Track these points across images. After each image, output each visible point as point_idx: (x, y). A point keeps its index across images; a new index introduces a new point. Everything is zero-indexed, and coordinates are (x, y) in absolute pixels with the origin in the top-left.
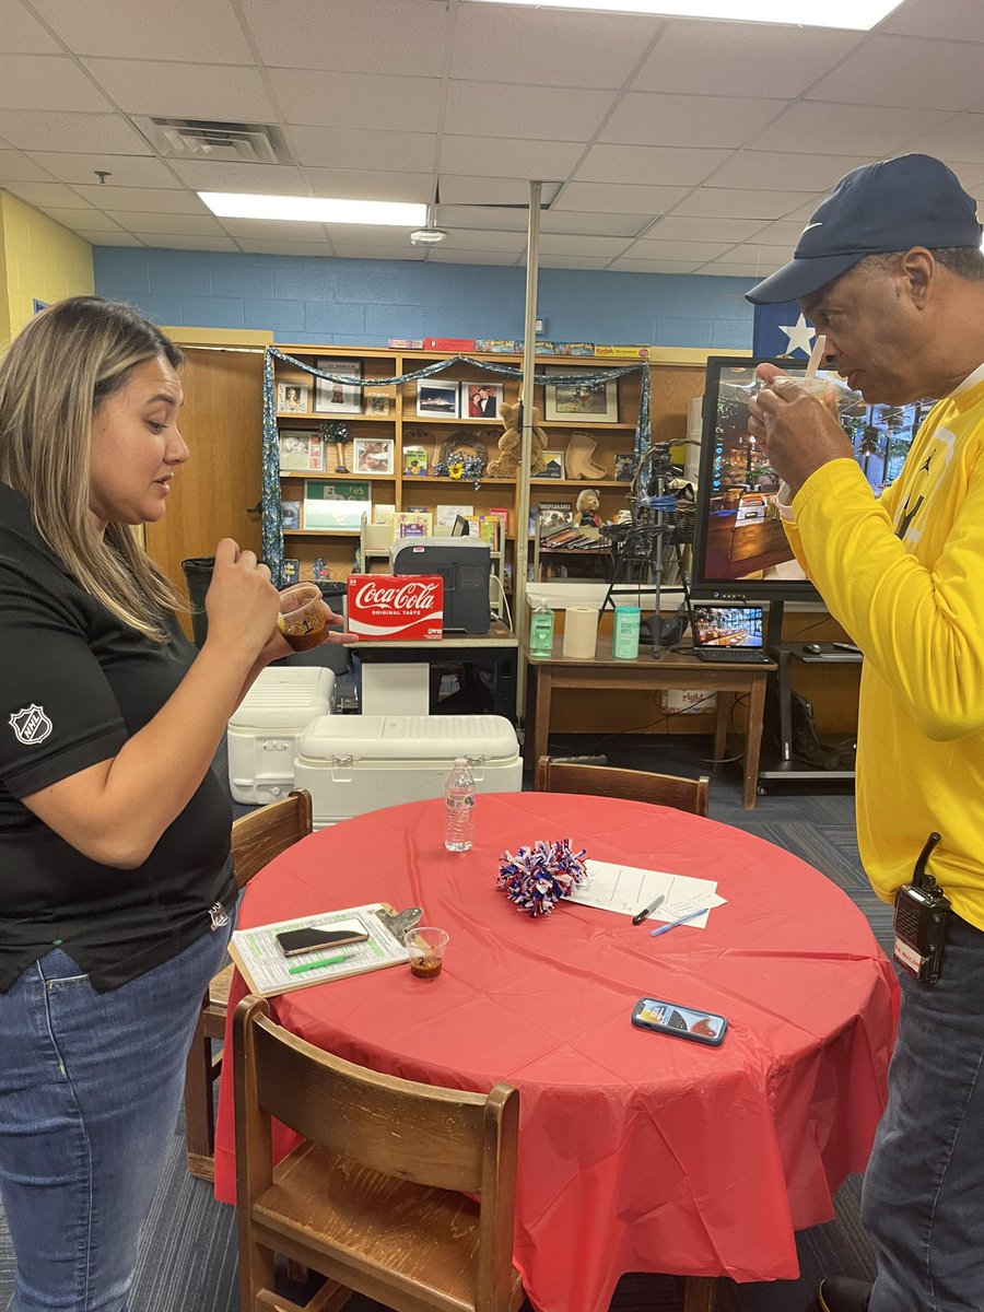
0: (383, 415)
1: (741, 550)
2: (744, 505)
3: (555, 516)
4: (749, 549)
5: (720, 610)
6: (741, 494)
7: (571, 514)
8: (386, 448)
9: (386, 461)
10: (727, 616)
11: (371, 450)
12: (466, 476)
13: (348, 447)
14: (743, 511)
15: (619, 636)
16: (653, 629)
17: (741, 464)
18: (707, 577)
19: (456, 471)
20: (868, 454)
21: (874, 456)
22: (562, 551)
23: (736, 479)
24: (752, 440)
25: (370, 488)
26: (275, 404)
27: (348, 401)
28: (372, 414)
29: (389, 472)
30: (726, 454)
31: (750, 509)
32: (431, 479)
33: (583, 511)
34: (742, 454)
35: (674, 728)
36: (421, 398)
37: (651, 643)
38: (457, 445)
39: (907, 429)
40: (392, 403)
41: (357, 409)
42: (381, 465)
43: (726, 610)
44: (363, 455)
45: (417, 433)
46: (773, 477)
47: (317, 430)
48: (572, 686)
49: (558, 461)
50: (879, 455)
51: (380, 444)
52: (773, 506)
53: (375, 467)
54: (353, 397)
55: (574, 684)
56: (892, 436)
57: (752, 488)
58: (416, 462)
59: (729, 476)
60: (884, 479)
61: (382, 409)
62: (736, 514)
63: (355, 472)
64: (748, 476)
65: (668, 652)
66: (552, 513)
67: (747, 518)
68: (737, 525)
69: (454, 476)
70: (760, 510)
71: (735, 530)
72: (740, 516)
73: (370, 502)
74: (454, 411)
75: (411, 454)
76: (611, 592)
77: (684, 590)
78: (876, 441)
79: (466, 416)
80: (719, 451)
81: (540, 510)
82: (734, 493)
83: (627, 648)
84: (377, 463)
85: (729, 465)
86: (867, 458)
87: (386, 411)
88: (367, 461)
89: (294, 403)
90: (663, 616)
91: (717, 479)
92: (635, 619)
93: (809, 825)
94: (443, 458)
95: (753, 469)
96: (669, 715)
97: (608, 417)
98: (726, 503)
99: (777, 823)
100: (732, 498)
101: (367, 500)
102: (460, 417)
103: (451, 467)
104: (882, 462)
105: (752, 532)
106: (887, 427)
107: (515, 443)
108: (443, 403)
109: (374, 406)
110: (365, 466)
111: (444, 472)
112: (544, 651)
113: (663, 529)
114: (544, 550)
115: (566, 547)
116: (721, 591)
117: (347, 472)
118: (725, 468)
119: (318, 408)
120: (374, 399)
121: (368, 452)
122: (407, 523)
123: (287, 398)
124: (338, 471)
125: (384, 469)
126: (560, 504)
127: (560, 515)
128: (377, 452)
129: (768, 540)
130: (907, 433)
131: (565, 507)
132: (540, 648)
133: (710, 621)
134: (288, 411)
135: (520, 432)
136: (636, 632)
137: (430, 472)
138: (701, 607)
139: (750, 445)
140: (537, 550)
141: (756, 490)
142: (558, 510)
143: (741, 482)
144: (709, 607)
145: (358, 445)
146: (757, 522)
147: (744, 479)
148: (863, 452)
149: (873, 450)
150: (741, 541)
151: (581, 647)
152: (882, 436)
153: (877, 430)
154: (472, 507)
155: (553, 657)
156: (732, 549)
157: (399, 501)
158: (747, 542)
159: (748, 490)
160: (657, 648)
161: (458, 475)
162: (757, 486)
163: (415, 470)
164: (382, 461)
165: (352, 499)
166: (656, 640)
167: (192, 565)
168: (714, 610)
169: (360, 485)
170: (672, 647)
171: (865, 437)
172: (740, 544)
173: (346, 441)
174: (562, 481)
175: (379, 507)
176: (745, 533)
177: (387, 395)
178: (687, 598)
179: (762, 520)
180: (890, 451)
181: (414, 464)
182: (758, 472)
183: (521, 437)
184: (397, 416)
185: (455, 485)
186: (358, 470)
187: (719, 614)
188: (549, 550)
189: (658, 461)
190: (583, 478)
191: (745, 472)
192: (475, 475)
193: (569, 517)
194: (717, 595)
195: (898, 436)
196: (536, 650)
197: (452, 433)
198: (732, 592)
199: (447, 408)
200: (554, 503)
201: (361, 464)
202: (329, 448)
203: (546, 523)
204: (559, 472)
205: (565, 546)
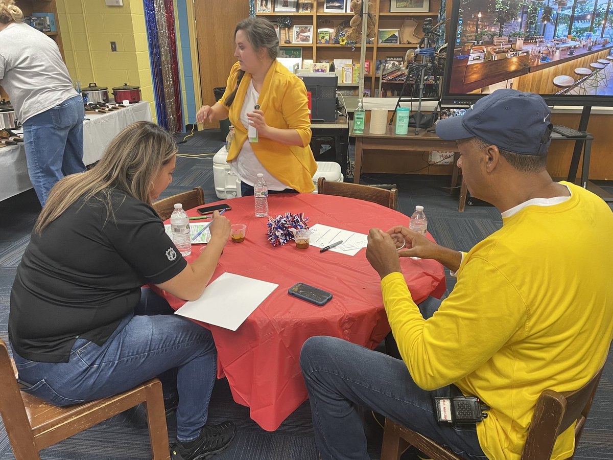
0: (307, 12)
1: (470, 77)
2: (473, 53)
3: (394, 64)
4: (474, 77)
5: (455, 110)
6: (471, 47)
7: (402, 63)
8: (309, 30)
9: (309, 37)
10: (458, 113)
11: (302, 31)
12: (348, 44)
13: (291, 30)
14: (472, 55)
15: (398, 123)
16: (415, 119)
17: (473, 30)
18: (450, 92)
19: (343, 41)
20: (546, 22)
21: (549, 24)
22: (393, 82)
23: (469, 38)
24: (480, 15)
25: (302, 51)
26: (255, 9)
27: (291, 6)
28: (302, 12)
29: (310, 42)
30: (464, 24)
31: (476, 55)
32: (330, 45)
33: (408, 61)
34: (474, 24)
35: (432, 172)
36: (327, 2)
37: (415, 127)
38: (345, 27)
39: (569, 8)
40: (312, 6)
41: (294, 10)
42: (306, 39)
43: (458, 110)
44: (298, 34)
45: (324, 21)
46: (490, 36)
47: (276, 22)
48: (372, 148)
49: (397, 34)
50: (552, 23)
51: (306, 28)
52: (489, 53)
53: (303, 40)
54: (293, 4)
55: (373, 147)
56: (560, 12)
57: (478, 43)
58: (324, 37)
59: (466, 37)
60: (554, 36)
61: (307, 9)
62: (468, 57)
63: (293, 43)
64: (475, 36)
65: (426, 132)
66: (392, 62)
67: (474, 60)
68: (469, 63)
69: (342, 43)
70: (482, 55)
71: (467, 67)
72: (470, 58)
73: (301, 58)
74: (343, 9)
75: (321, 33)
76: (400, 101)
77: (438, 100)
78: (551, 15)
79: (349, 11)
80: (460, 22)
81: (386, 61)
82: (468, 46)
83: (402, 129)
84: (304, 38)
85: (466, 30)
86: (545, 25)
87: (309, 10)
88: (300, 37)
89: (264, 8)
90: (423, 113)
91: (458, 38)
92: (407, 114)
93: (489, 221)
94: (337, 34)
95: (479, 32)
96: (430, 165)
97: (424, 9)
98: (463, 51)
99: (473, 219)
100: (466, 49)
101: (300, 57)
102: (346, 11)
103: (341, 39)
104: (553, 27)
105: (476, 67)
106: (558, 6)
107: (358, 22)
108: (337, 5)
109: (303, 8)
110: (299, 39)
111: (337, 42)
112: (359, 130)
113: (426, 65)
114: (384, 81)
115: (396, 80)
116: (458, 100)
117: (290, 43)
118: (464, 32)
119: (276, 10)
120: (303, 4)
121: (300, 32)
122: (317, 68)
123: (262, 5)
124: (286, 43)
125: (308, 41)
126: (397, 57)
127: (397, 63)
128: (305, 32)
129: (486, 71)
130: (569, 10)
131: (399, 59)
132: (358, 128)
133: (449, 116)
134: (262, 12)
135: (361, 16)
136: (406, 121)
137: (331, 42)
138: (445, 108)
139: (478, 19)
140: (381, 81)
141: (480, 44)
142: (396, 61)
143: (472, 40)
144: (449, 108)
145: (296, 29)
146: (480, 62)
147: (474, 38)
148: (543, 21)
149: (549, 20)
150: (470, 72)
151: (378, 128)
152: (554, 12)
153: (551, 9)
154: (351, 60)
155: (364, 134)
156: (465, 77)
157: (314, 58)
158: (474, 73)
159: (476, 44)
160: (417, 129)
161: (344, 43)
162: (481, 42)
163: (323, 41)
164: (307, 36)
165: (293, 57)
166: (417, 125)
167: (218, 90)
168: (452, 110)
169: (296, 50)
170: (428, 129)
171: (545, 12)
172: (470, 74)
173: (290, 27)
174: (398, 45)
175: (306, 61)
176: (472, 68)
177: (310, 2)
178: (439, 104)
179: (482, 61)
180: (558, 21)
181: (323, 37)
182: (482, 34)
183: (362, 19)
184: (314, 13)
185: (343, 48)
186: (295, 42)
187: (454, 112)
188: (387, 82)
189: (425, 28)
190: (409, 43)
191: (474, 34)
192: (352, 43)
193: (401, 64)
194: (455, 102)
195: (563, 12)
196: (356, 130)
197: (342, 21)
198: (464, 100)
199: (340, 8)
200: (394, 57)
201: (297, 39)
202: (282, 31)
203: (389, 68)
204: (397, 40)
205: (394, 79)
